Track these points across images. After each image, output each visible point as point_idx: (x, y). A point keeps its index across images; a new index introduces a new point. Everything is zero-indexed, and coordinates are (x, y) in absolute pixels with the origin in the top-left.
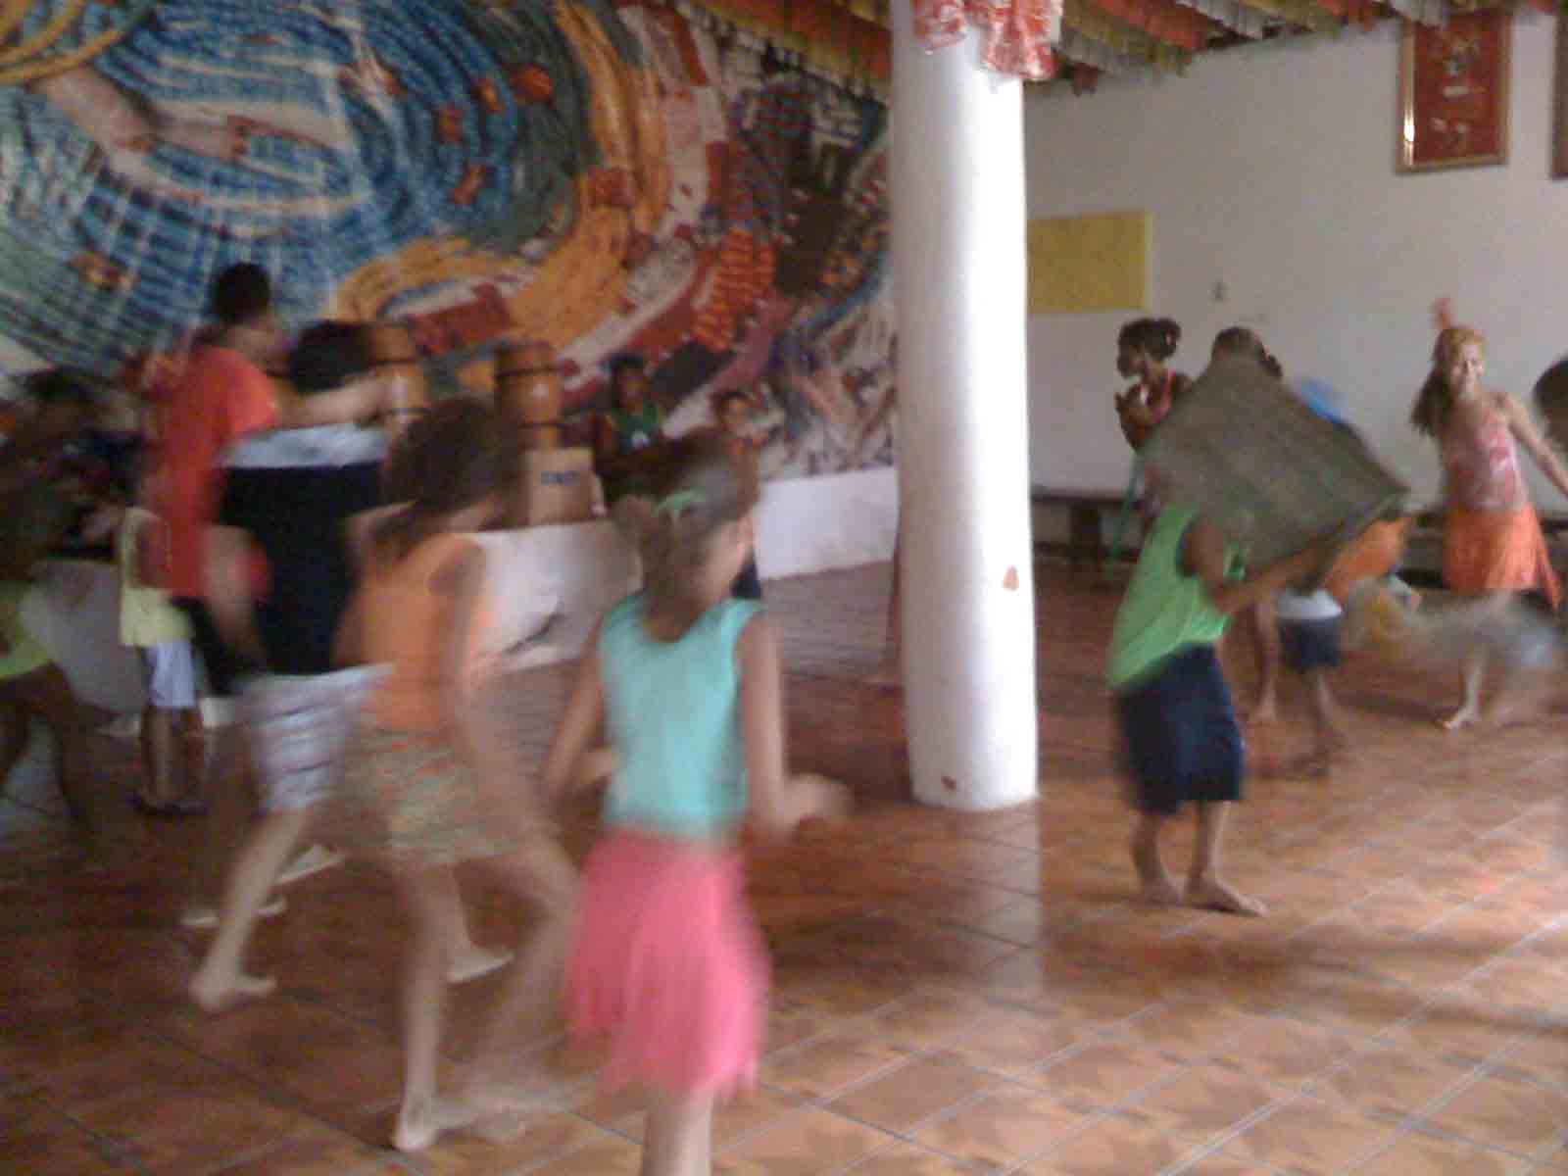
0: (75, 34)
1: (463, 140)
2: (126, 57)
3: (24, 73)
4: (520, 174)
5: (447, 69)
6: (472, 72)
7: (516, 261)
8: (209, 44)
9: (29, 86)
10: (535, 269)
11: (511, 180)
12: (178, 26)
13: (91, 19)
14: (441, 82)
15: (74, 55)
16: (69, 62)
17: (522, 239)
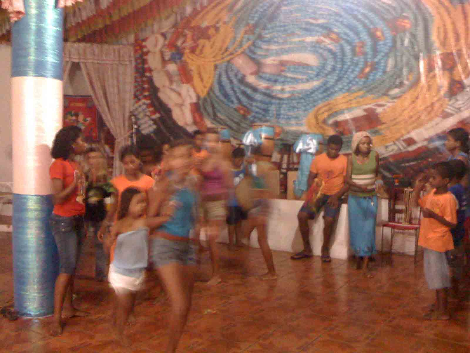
0: (241, 45)
1: (365, 54)
2: (253, 48)
3: (228, 58)
4: (391, 62)
5: (360, 27)
6: (371, 27)
7: (386, 98)
8: (276, 40)
9: (229, 62)
10: (395, 100)
11: (386, 66)
12: (268, 36)
13: (245, 40)
14: (357, 34)
15: (240, 51)
16: (238, 53)
17: (390, 88)
